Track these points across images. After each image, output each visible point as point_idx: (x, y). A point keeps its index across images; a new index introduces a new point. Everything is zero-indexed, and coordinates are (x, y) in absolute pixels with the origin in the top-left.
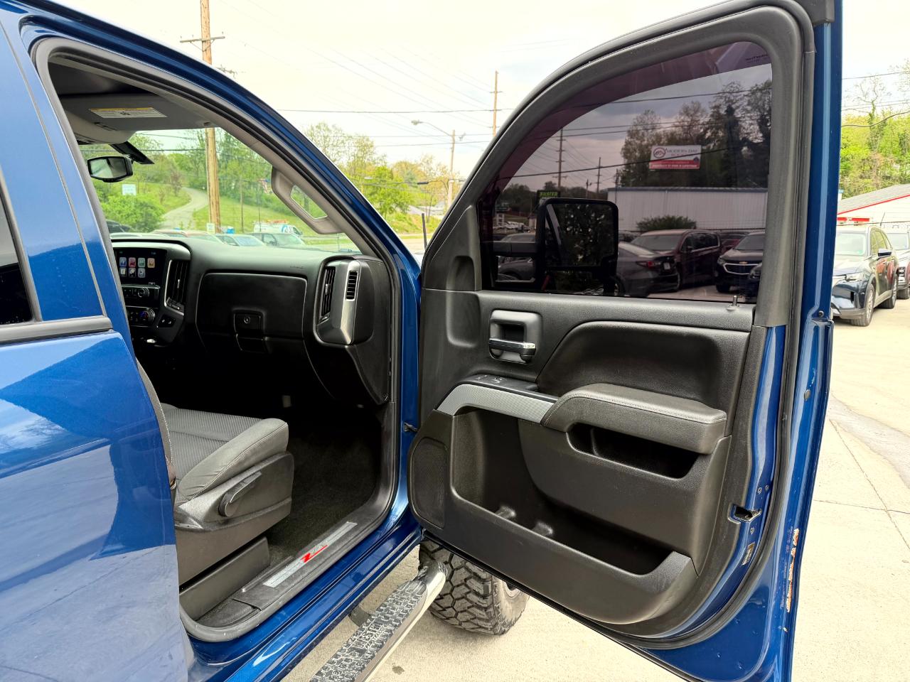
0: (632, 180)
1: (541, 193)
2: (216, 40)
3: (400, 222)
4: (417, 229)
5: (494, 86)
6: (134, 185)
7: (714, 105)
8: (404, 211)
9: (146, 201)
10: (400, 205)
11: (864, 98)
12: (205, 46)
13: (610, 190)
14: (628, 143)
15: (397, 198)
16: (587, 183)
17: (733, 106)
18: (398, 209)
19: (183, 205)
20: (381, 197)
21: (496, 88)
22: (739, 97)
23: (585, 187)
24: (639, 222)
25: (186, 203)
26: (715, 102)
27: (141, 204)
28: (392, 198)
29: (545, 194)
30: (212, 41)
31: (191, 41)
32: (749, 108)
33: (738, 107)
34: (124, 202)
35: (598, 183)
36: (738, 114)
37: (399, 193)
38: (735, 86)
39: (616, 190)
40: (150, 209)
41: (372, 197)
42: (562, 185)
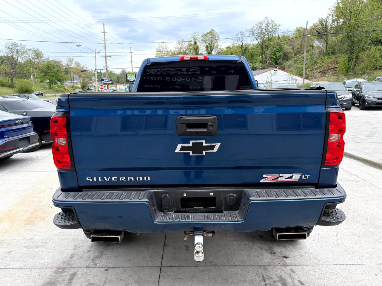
1: (128, 75)
3: (60, 88)
4: (68, 91)
5: (103, 30)
7: (189, 40)
8: (61, 84)
10: (59, 80)
11: (239, 40)
15: (58, 77)
17: (196, 41)
18: (59, 83)
20: (50, 77)
21: (104, 31)
22: (198, 38)
26: (190, 39)
28: (56, 77)
32: (202, 42)
33: (198, 41)
36: (198, 44)
37: (58, 75)
38: (196, 33)
41: (45, 77)
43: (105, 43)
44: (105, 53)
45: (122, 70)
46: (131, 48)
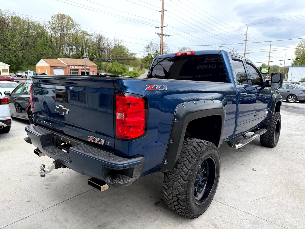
0: (299, 63)
1: (262, 68)
2: (165, 27)
6: (132, 68)
9: (136, 72)
12: (162, 29)
13: (290, 67)
14: (297, 49)
16: (280, 64)
19: (143, 73)
21: (247, 33)
23: (279, 66)
24: (301, 78)
25: (144, 73)
27: (134, 73)
29: (263, 68)
30: (164, 27)
31: (158, 27)
34: (130, 73)
35: (284, 64)
39: (292, 67)
40: (136, 75)
42: (270, 65)
43: (246, 43)
44: (245, 51)
45: (262, 64)
46: (271, 45)
